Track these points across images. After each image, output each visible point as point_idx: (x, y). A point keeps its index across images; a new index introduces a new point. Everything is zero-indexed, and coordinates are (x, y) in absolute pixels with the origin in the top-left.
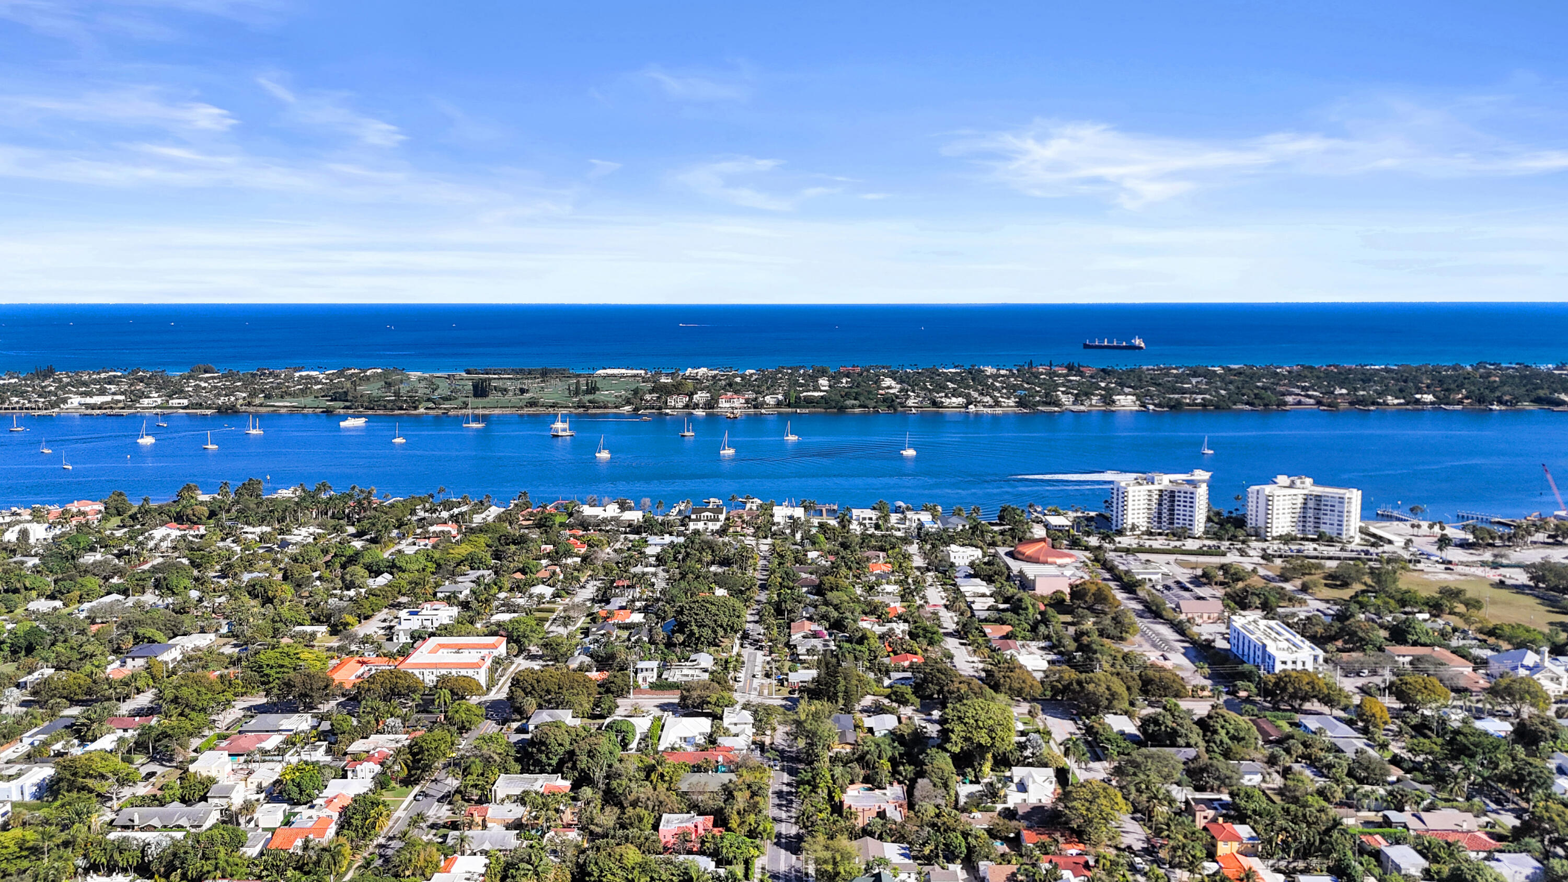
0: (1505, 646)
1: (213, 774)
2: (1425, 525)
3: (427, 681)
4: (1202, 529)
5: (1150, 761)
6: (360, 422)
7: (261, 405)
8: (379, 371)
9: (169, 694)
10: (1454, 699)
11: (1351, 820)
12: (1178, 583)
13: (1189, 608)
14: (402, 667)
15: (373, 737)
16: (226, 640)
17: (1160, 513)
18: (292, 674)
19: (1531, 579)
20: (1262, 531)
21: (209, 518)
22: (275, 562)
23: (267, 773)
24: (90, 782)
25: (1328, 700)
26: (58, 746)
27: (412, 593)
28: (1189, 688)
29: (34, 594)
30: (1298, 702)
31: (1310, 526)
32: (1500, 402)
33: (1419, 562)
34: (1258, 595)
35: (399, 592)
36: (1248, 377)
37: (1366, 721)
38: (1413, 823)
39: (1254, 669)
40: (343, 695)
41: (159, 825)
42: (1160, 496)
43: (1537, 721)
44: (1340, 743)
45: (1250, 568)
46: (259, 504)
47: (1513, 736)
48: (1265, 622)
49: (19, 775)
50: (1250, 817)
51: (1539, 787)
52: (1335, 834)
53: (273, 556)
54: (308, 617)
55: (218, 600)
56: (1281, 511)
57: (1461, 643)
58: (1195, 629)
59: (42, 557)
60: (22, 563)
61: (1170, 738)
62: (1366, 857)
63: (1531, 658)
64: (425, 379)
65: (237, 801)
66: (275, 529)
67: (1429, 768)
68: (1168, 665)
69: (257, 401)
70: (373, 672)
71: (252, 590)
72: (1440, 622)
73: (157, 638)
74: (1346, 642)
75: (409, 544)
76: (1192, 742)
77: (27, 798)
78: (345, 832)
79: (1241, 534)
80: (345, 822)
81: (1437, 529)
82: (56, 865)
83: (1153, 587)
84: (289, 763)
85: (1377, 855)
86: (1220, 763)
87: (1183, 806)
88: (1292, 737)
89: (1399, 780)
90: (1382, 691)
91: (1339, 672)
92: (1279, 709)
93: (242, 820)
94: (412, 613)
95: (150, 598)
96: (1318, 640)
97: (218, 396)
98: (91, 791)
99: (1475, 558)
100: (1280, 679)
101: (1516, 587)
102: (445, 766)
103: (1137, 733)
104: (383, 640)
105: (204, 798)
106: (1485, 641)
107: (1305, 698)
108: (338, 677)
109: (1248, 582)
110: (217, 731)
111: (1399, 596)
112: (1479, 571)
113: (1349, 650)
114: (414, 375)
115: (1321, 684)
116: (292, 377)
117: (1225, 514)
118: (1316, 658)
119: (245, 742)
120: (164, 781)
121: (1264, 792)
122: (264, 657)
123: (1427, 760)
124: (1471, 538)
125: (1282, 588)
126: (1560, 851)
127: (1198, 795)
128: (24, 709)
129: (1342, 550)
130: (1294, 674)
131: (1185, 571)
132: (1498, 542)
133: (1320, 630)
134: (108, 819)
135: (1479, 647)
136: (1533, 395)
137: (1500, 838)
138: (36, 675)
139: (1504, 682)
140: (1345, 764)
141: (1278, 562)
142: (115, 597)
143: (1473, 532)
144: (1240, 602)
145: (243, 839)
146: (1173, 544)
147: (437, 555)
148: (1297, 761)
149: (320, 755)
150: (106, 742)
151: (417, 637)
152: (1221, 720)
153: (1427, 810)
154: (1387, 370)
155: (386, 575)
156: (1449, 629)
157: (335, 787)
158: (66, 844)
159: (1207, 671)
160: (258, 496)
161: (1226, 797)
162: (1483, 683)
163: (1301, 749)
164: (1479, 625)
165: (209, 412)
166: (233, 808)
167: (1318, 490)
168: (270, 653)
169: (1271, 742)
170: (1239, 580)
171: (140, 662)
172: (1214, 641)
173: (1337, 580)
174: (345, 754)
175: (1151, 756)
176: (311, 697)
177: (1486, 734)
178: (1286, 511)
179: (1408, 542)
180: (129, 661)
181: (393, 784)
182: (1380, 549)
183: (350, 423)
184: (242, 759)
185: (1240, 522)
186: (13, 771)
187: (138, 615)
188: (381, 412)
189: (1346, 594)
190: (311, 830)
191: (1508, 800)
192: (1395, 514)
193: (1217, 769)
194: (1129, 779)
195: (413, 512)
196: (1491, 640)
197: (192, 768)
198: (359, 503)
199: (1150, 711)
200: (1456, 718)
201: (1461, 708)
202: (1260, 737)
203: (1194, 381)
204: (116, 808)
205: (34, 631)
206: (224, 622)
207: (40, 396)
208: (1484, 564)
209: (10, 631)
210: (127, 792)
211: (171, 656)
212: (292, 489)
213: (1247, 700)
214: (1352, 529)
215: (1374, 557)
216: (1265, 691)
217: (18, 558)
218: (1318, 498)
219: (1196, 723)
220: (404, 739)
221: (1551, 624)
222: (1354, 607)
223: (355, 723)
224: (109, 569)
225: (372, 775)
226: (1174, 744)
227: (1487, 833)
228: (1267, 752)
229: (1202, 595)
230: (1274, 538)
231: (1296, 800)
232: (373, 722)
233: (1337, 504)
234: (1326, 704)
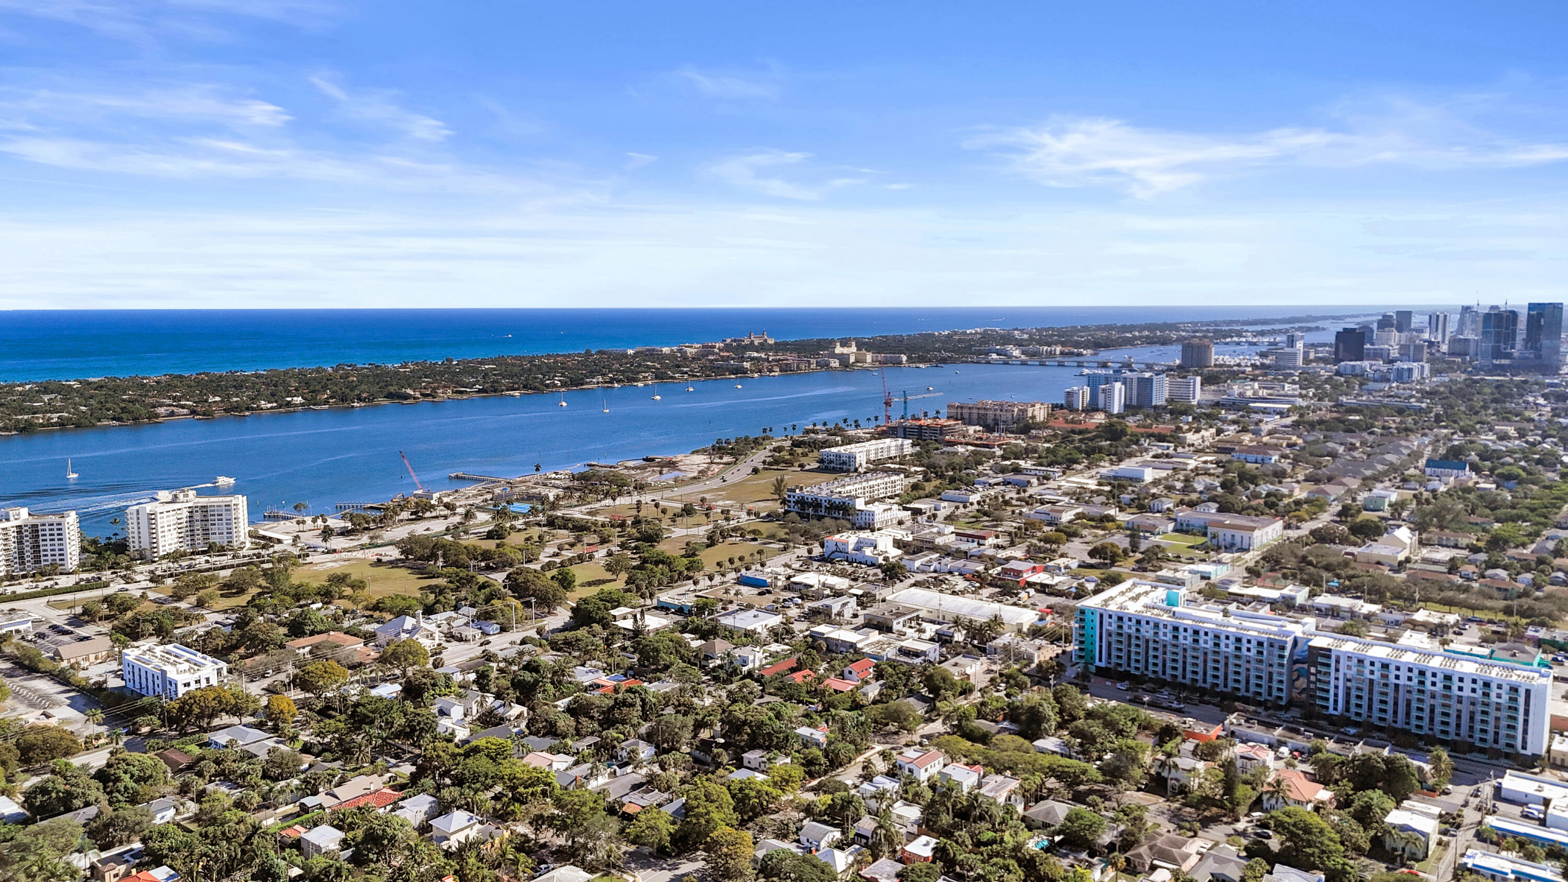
0: (388, 616)
2: (309, 520)
4: (76, 563)
5: (40, 837)
10: (352, 675)
11: (270, 821)
12: (54, 628)
13: (70, 651)
17: (21, 553)
19: (402, 553)
20: (148, 553)
25: (236, 711)
28: (81, 741)
30: (206, 720)
31: (199, 539)
32: (360, 400)
33: (308, 555)
34: (151, 622)
36: (111, 389)
37: (275, 720)
38: (328, 802)
39: (155, 700)
42: (19, 532)
43: (419, 676)
44: (252, 749)
45: (138, 594)
47: (403, 695)
48: (161, 648)
50: (166, 856)
51: (427, 732)
52: (256, 840)
56: (166, 529)
57: (352, 622)
58: (81, 674)
61: (66, 804)
62: (288, 850)
63: (409, 622)
67: (337, 745)
68: (53, 722)
72: (332, 607)
74: (247, 648)
76: (92, 799)
79: (123, 560)
81: (319, 521)
83: (23, 638)
85: (298, 845)
86: (128, 812)
87: (88, 873)
88: (203, 758)
89: (311, 766)
90: (286, 686)
91: (244, 679)
92: (186, 734)
96: (219, 653)
99: (355, 543)
100: (184, 703)
101: (391, 562)
103: (21, 810)
106: (371, 616)
107: (212, 716)
109: (138, 609)
111: (293, 592)
112: (359, 554)
113: (252, 655)
115: (228, 695)
117: (103, 542)
118: (219, 672)
121: (179, 825)
123: (333, 739)
124: (349, 525)
125: (177, 608)
126: (448, 781)
127: (104, 855)
129: (234, 557)
130: (199, 694)
131: (61, 612)
132: (372, 525)
133: (220, 642)
135: (368, 623)
136: (386, 392)
137: (402, 787)
139: (390, 649)
140: (259, 768)
141: (169, 581)
143: (351, 520)
144: (132, 633)
146: (42, 585)
148: (210, 781)
152: (123, 765)
153: (339, 784)
154: (258, 376)
156: (340, 612)
159: (100, 716)
161: (137, 845)
162: (374, 654)
163: (213, 768)
164: (365, 603)
167: (203, 501)
169: (182, 770)
170: (126, 610)
172: (105, 682)
173: (232, 588)
175: (43, 831)
177: (381, 699)
178: (172, 527)
179: (296, 539)
182: (271, 550)
185: (121, 547)
189: (242, 600)
191: (404, 752)
192: (281, 513)
193: (125, 819)
194: (16, 867)
196: (377, 614)
199: (35, 780)
200: (354, 692)
201: (358, 682)
202: (169, 769)
203: (46, 398)
208: (363, 547)
213: (151, 734)
214: (242, 534)
215: (266, 558)
216: (170, 719)
218: (204, 509)
219: (94, 777)
221: (421, 589)
222: (252, 612)
226: (69, 810)
227: (391, 787)
228: (177, 783)
229: (85, 635)
230: (163, 557)
231: (213, 821)
233: (224, 513)
234: (234, 715)
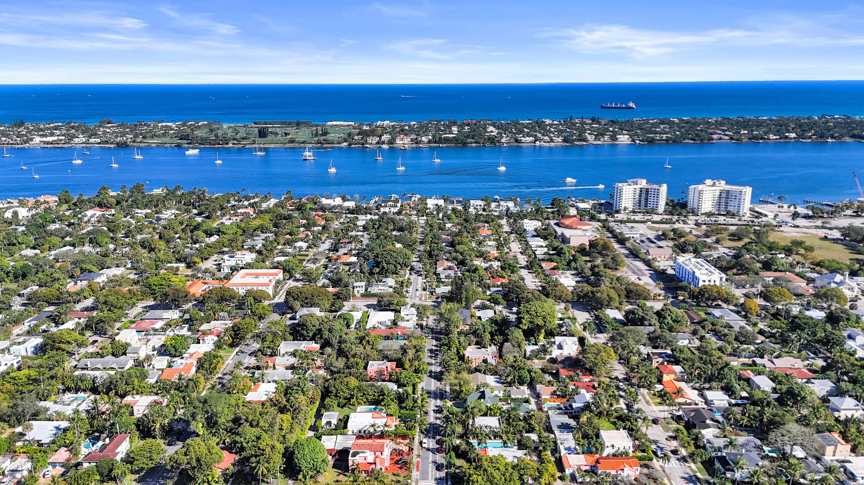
0: (825, 271)
1: (128, 341)
2: (786, 206)
3: (240, 292)
4: (663, 210)
5: (629, 333)
6: (196, 151)
7: (141, 142)
8: (206, 123)
9: (102, 299)
10: (795, 300)
11: (735, 363)
12: (648, 239)
13: (654, 252)
14: (227, 286)
15: (212, 322)
16: (131, 271)
17: (640, 201)
18: (167, 289)
19: (842, 235)
20: (696, 210)
21: (117, 205)
22: (154, 228)
23: (157, 341)
24: (62, 346)
25: (727, 301)
26: (44, 327)
27: (230, 245)
28: (652, 295)
29: (24, 246)
30: (711, 302)
31: (723, 207)
32: (832, 137)
33: (781, 226)
34: (692, 245)
35: (223, 245)
36: (692, 124)
37: (747, 312)
38: (769, 364)
39: (688, 285)
40: (196, 300)
41: (101, 367)
42: (641, 191)
43: (839, 311)
44: (732, 323)
45: (688, 230)
46: (143, 197)
47: (826, 319)
48: (695, 259)
49: (24, 342)
50: (681, 362)
51: (837, 345)
52: (726, 370)
53: (153, 225)
54: (174, 259)
55: (125, 250)
56: (707, 199)
57: (801, 270)
58: (657, 264)
59: (27, 226)
60: (16, 229)
61: (641, 322)
62: (742, 381)
63: (838, 278)
64: (232, 127)
65: (142, 355)
66: (153, 211)
67: (779, 336)
68: (641, 283)
69: (139, 140)
70: (211, 288)
71: (143, 244)
72: (790, 259)
73: (93, 270)
74: (738, 270)
75: (227, 220)
76: (652, 323)
77: (30, 354)
78: (201, 371)
79: (684, 212)
80: (200, 366)
81: (792, 208)
82: (48, 388)
83: (635, 241)
84: (168, 336)
85: (748, 381)
86: (667, 334)
87: (646, 357)
88: (706, 320)
89: (762, 342)
90: (756, 296)
91: (733, 285)
92: (700, 306)
93: (146, 365)
94: (231, 257)
95: (87, 248)
96: (723, 269)
97: (117, 137)
98: (63, 350)
99: (812, 224)
100: (701, 290)
101: (833, 239)
102: (253, 337)
103: (623, 319)
104: (215, 271)
105: (125, 354)
106: (814, 269)
107: (714, 300)
108: (192, 291)
109: (687, 238)
110: (129, 319)
111: (769, 245)
112: (814, 231)
113: (740, 274)
114: (225, 126)
115: (723, 292)
116: (157, 126)
117: (676, 201)
118: (721, 279)
119: (144, 325)
120: (103, 345)
121: (689, 349)
122: (153, 280)
123: (778, 332)
124: (810, 213)
125: (705, 241)
126: (846, 378)
127: (655, 351)
128: (24, 308)
129: (739, 220)
130: (709, 287)
131: (653, 232)
132: (825, 215)
133: (724, 264)
134: (74, 365)
135: (811, 272)
136: (851, 133)
137: (815, 372)
138: (29, 289)
139: (823, 291)
140: (733, 334)
141: (704, 227)
142: (68, 248)
143: (812, 210)
144: (682, 249)
145: (147, 374)
146: (646, 218)
147: (243, 225)
148: (708, 333)
149: (185, 331)
150: (70, 325)
151: (234, 269)
152: (668, 312)
153: (777, 357)
154: (771, 120)
155: (215, 236)
156: (795, 262)
157: (194, 348)
158: (52, 377)
159: (662, 285)
160: (143, 193)
161: (669, 352)
162: (811, 291)
163: (710, 327)
164: (812, 260)
165: (112, 146)
166: (141, 359)
167: (728, 187)
168: (155, 278)
169: (694, 323)
170: (681, 237)
171: (85, 283)
172: (666, 270)
173: (736, 237)
174: (198, 331)
175: (630, 331)
176: (178, 301)
177: (812, 318)
178: (710, 199)
179: (776, 216)
180: (79, 282)
181: (225, 346)
182: (760, 220)
183: (191, 152)
184: (143, 333)
185: (684, 206)
186: (21, 340)
187: (81, 257)
188: (208, 146)
189: (740, 244)
190: (182, 370)
191: (820, 352)
192: (770, 200)
193: (665, 337)
194: (618, 343)
195: (229, 202)
196: (818, 268)
197: (117, 338)
198: (199, 197)
199: (629, 307)
200: (795, 310)
201: (799, 304)
202: (689, 320)
203: (662, 127)
204: (77, 359)
205: (26, 266)
206: (129, 261)
207: (18, 137)
208: (817, 227)
209: (13, 266)
210: (83, 351)
211: (101, 279)
212: (161, 189)
213: (683, 301)
214: (746, 208)
215: (757, 224)
216: (693, 296)
217: (13, 227)
218: (728, 192)
219: (655, 313)
220: (229, 323)
221: (851, 259)
222: (744, 251)
223: (203, 315)
224: (64, 232)
225: (213, 342)
226: (642, 325)
227: (808, 369)
228: (692, 329)
229: (661, 245)
230: (702, 214)
231: (706, 353)
232: (212, 314)
233: (738, 195)
234: (725, 303)
